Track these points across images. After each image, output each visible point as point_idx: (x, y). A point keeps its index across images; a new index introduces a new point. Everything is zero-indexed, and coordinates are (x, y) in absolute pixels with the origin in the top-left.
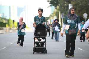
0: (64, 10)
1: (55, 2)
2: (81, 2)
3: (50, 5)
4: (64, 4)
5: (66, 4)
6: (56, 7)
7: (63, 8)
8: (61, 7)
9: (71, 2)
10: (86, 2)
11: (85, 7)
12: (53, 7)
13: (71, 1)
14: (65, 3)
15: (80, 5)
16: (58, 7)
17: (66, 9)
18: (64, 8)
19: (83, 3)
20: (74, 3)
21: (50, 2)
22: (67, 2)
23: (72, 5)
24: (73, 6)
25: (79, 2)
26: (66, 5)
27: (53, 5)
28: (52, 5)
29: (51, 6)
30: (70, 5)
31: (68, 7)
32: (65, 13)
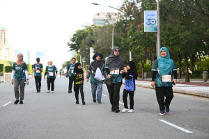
0: (85, 54)
1: (76, 46)
3: (71, 49)
6: (77, 50)
7: (84, 52)
8: (82, 51)
9: (93, 46)
10: (108, 45)
12: (74, 51)
15: (102, 48)
16: (79, 51)
17: (87, 52)
19: (104, 46)
20: (96, 46)
21: (70, 46)
22: (88, 45)
24: (95, 49)
25: (101, 45)
26: (87, 49)
27: (74, 49)
30: (91, 48)
31: (89, 51)
32: (86, 57)
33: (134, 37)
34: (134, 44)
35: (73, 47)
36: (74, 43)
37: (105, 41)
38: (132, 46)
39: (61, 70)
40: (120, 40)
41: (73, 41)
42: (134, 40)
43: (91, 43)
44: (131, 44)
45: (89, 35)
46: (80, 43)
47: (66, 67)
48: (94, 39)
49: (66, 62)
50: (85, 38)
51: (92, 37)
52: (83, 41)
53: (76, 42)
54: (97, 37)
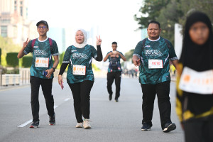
0: (166, 36)
1: (149, 21)
3: (140, 26)
4: (167, 24)
5: (170, 23)
7: (164, 31)
9: (180, 21)
13: (179, 18)
14: (169, 21)
17: (169, 33)
18: (167, 31)
21: (139, 21)
22: (171, 19)
23: (181, 26)
26: (169, 26)
27: (146, 27)
28: (143, 26)
29: (141, 28)
30: (177, 26)
31: (173, 30)
35: (144, 22)
36: (146, 15)
41: (144, 12)
43: (177, 16)
45: (174, 1)
46: (158, 16)
47: (130, 60)
48: (182, 9)
49: (132, 50)
50: (166, 7)
51: (178, 5)
52: (162, 11)
53: (150, 14)
54: (189, 5)
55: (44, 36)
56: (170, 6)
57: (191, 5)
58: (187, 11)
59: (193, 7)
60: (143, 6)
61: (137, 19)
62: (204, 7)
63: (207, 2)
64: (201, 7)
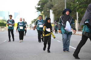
0: (47, 14)
1: (41, 9)
2: (59, 8)
3: (37, 10)
6: (41, 12)
7: (46, 12)
8: (44, 12)
9: (52, 8)
10: (62, 8)
11: (61, 12)
14: (48, 9)
15: (58, 10)
16: (42, 12)
17: (48, 13)
19: (60, 9)
20: (54, 9)
21: (37, 9)
22: (49, 8)
24: (53, 11)
25: (57, 8)
26: (48, 10)
27: (39, 11)
29: (37, 11)
30: (51, 11)
31: (49, 12)
32: (48, 16)
33: (80, 3)
34: (80, 7)
35: (38, 9)
36: (39, 7)
37: (60, 5)
38: (78, 9)
39: (31, 25)
40: (70, 5)
41: (39, 5)
42: (80, 4)
43: (51, 7)
44: (78, 7)
45: (49, 1)
46: (44, 7)
47: (34, 23)
48: (53, 4)
49: (34, 20)
50: (47, 4)
51: (51, 3)
52: (45, 5)
53: (41, 6)
54: (55, 3)
55: (11, 19)
56: (48, 3)
57: (56, 3)
58: (55, 5)
59: (56, 4)
60: (38, 3)
61: (36, 8)
62: (61, 4)
63: (62, 2)
64: (60, 3)
